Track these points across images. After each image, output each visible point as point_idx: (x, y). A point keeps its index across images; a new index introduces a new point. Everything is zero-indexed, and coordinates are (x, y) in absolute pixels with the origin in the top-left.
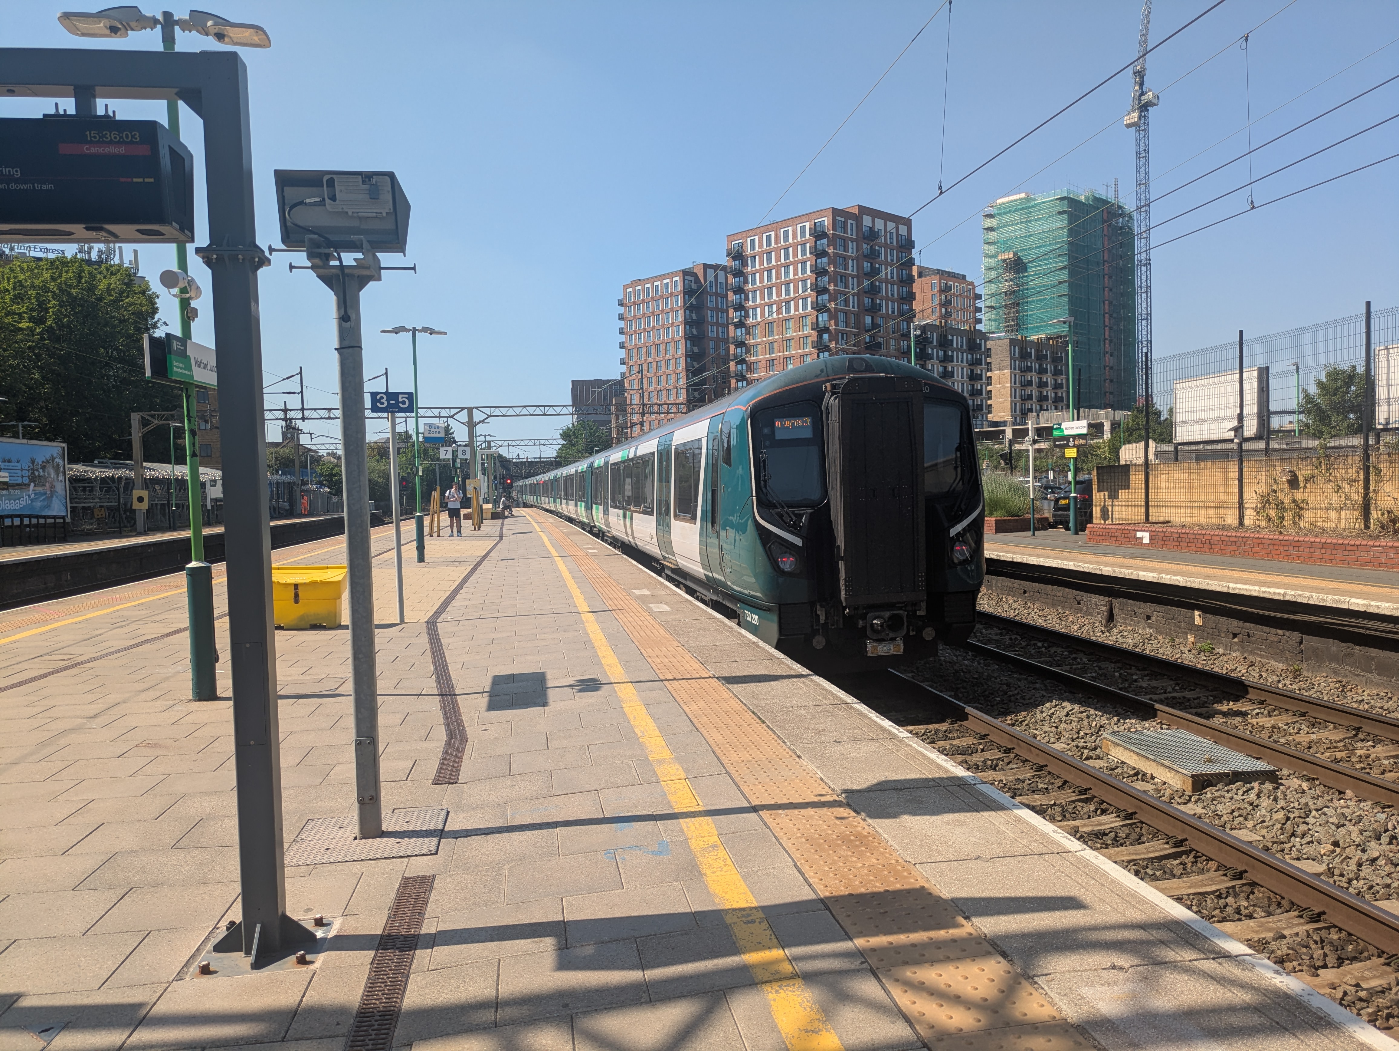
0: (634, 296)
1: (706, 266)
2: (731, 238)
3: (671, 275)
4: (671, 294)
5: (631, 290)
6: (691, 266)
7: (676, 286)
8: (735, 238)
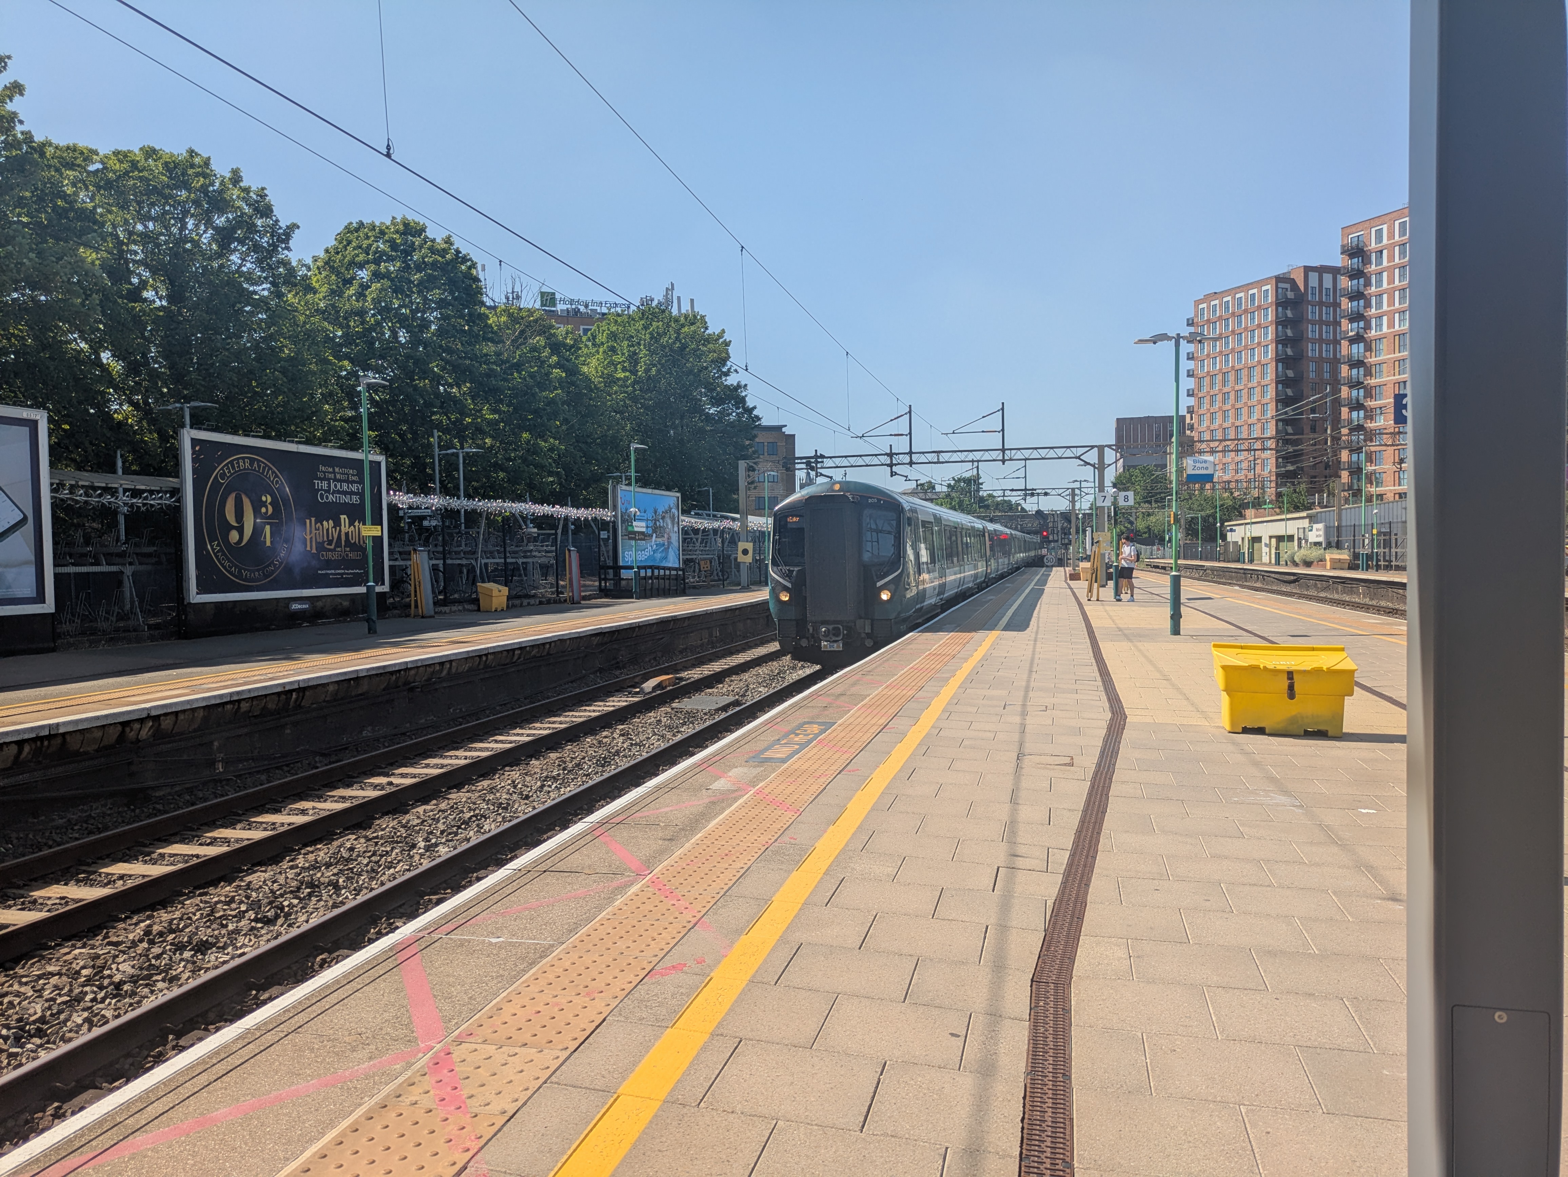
0: (1209, 313)
1: (1307, 269)
2: (1349, 231)
3: (1259, 283)
4: (1259, 307)
5: (1204, 305)
6: (1285, 271)
7: (1266, 297)
8: (1354, 229)
